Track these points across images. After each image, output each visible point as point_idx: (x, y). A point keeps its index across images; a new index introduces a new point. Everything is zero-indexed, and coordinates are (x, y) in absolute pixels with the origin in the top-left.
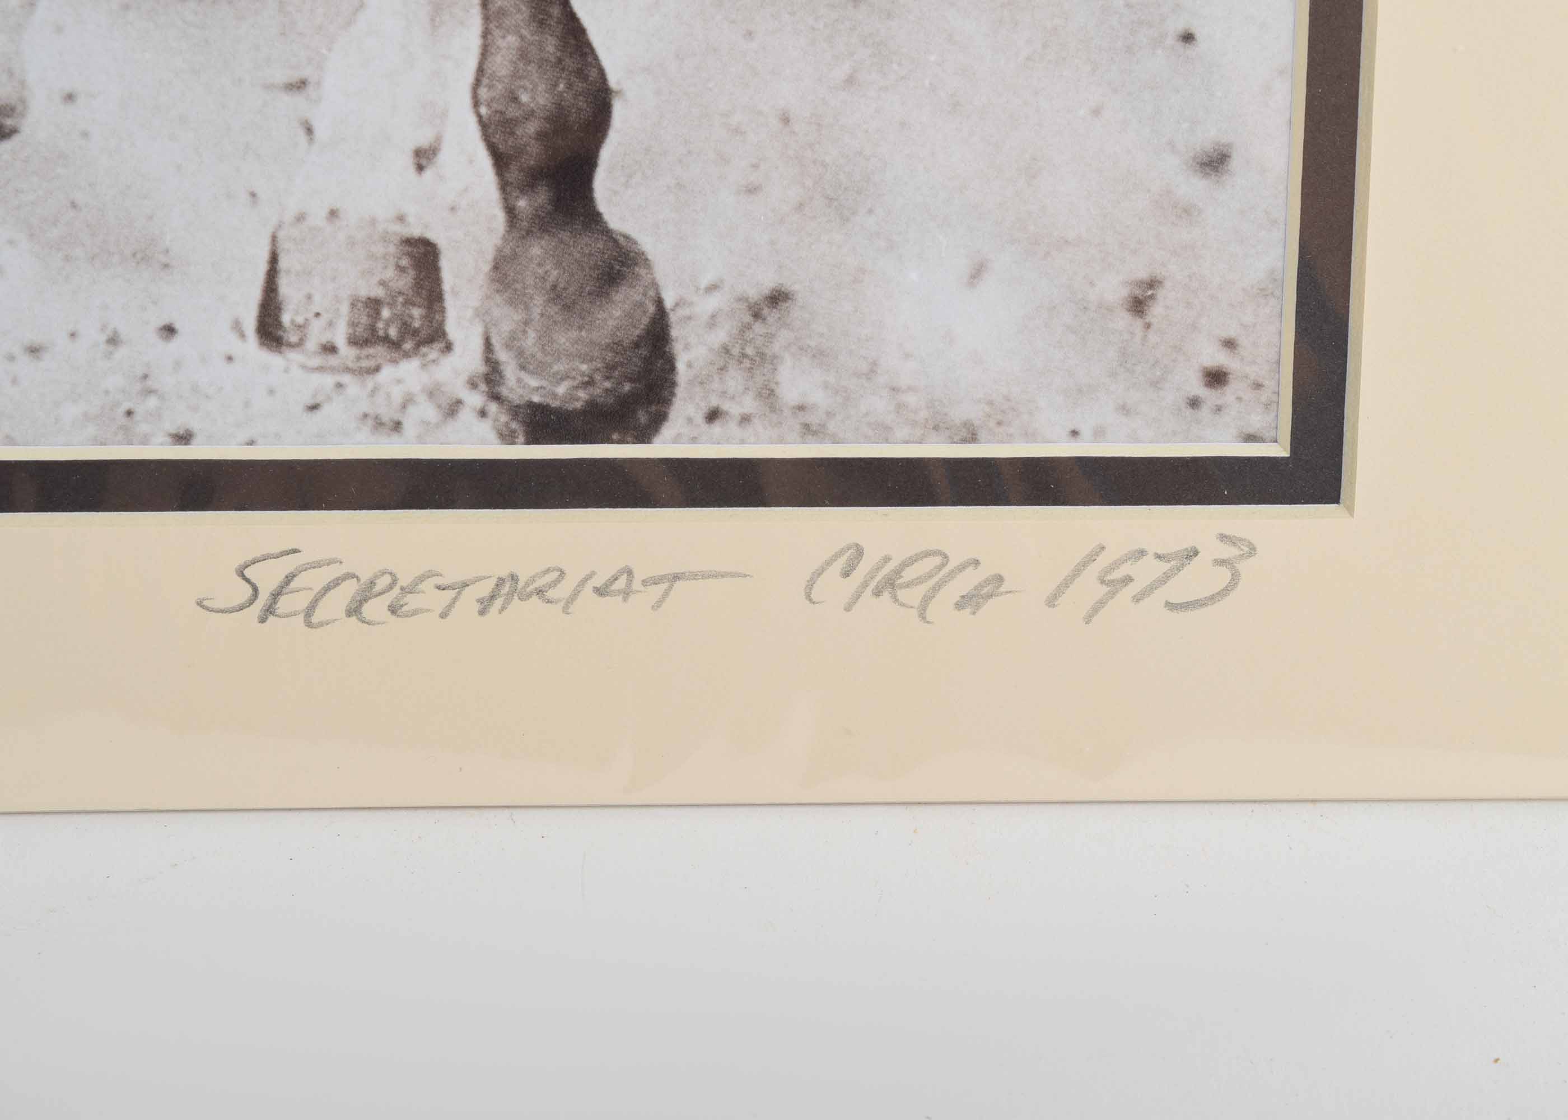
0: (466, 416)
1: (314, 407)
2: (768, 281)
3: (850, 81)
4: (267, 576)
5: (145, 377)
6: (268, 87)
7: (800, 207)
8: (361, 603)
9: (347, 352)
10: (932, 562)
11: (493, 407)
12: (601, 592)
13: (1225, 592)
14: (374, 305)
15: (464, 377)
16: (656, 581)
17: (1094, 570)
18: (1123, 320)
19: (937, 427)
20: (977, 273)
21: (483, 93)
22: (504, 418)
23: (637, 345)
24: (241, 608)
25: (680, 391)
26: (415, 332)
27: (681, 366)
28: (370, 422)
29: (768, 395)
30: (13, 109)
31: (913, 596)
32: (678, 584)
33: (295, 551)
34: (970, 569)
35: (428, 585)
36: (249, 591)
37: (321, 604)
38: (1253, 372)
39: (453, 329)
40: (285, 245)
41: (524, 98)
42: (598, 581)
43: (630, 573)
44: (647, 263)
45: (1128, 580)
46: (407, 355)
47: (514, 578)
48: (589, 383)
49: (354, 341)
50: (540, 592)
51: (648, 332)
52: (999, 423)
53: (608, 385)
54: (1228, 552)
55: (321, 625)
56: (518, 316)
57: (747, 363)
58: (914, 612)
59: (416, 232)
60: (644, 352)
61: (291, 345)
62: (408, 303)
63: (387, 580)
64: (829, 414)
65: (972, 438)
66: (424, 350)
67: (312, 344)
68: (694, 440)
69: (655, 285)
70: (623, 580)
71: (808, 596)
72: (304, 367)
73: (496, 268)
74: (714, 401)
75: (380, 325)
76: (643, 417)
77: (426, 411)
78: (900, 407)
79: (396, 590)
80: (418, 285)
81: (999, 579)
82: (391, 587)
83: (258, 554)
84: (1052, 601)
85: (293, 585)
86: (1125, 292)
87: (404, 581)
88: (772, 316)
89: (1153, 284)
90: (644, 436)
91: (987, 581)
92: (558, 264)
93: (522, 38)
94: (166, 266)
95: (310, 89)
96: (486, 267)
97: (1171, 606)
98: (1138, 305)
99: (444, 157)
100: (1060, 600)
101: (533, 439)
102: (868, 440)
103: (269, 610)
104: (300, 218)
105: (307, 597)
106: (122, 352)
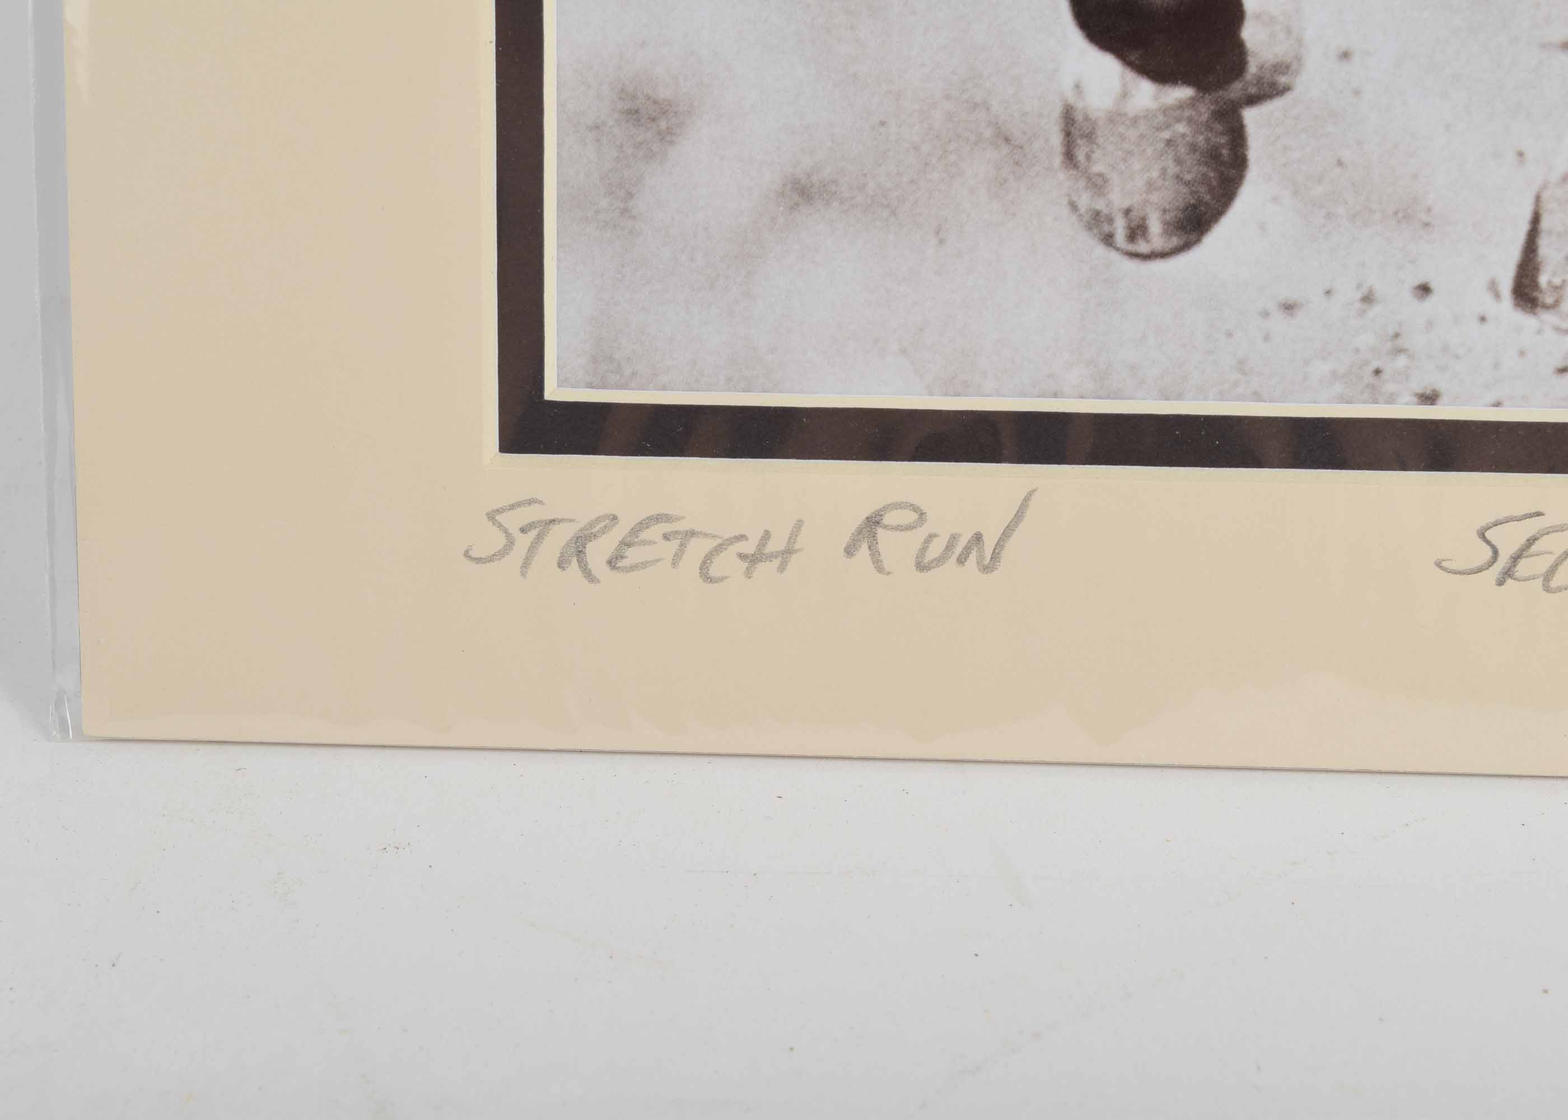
4: (1509, 540)
5: (1397, 336)
6: (1544, 46)
24: (1479, 570)
30: (1288, 67)
33: (1539, 514)
36: (1488, 553)
37: (1561, 568)
40: (1548, 206)
55: (1559, 589)
61: (1546, 307)
72: (1557, 329)
83: (1501, 516)
85: (1534, 548)
94: (1427, 225)
103: (1508, 573)
105: (1547, 561)
106: (1375, 311)
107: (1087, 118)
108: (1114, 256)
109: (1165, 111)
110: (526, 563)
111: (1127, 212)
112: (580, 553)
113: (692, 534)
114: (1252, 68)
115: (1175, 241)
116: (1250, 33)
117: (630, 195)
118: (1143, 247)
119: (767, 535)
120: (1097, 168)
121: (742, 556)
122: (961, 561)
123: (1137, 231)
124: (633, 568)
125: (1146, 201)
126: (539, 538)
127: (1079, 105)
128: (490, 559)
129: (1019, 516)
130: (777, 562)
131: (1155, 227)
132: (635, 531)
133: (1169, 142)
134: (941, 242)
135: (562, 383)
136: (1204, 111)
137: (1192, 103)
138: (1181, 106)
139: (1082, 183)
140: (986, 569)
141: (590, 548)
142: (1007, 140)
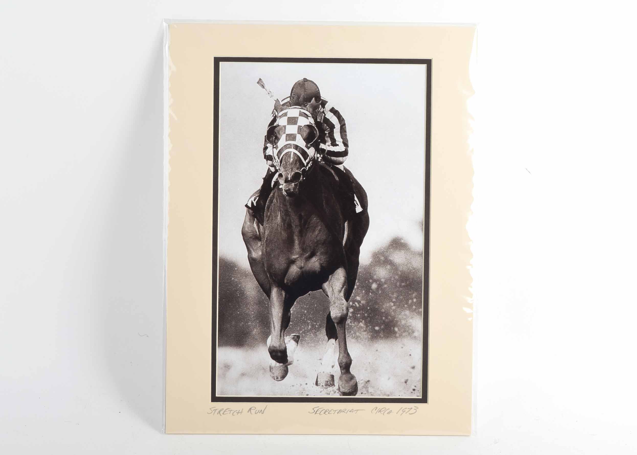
0: (336, 393)
1: (321, 392)
2: (367, 379)
3: (376, 359)
4: (316, 410)
6: (318, 359)
7: (371, 372)
8: (325, 412)
9: (324, 386)
10: (385, 409)
11: (339, 392)
12: (350, 411)
13: (415, 412)
14: (327, 381)
15: (336, 389)
16: (356, 410)
17: (401, 410)
18: (404, 384)
19: (385, 395)
20: (389, 379)
21: (339, 360)
22: (340, 393)
23: (354, 386)
24: (313, 413)
25: (358, 391)
26: (331, 384)
27: (358, 388)
28: (327, 394)
29: (368, 391)
31: (382, 412)
32: (358, 411)
33: (319, 407)
34: (388, 410)
35: (332, 411)
36: (314, 411)
38: (418, 389)
39: (335, 384)
40: (319, 375)
41: (343, 361)
42: (350, 410)
43: (353, 410)
44: (355, 377)
45: (405, 411)
46: (331, 387)
47: (341, 410)
48: (349, 390)
49: (325, 385)
50: (344, 411)
51: (355, 384)
52: (392, 394)
53: (351, 390)
54: (415, 408)
55: (321, 415)
56: (342, 383)
57: (365, 388)
58: (383, 414)
59: (332, 374)
60: (355, 386)
61: (319, 386)
62: (331, 381)
63: (328, 410)
64: (374, 393)
65: (389, 396)
66: (332, 386)
67: (321, 385)
68: (360, 396)
69: (356, 380)
70: (352, 410)
71: (372, 412)
72: (320, 388)
73: (340, 378)
74: (362, 392)
75: (328, 384)
76: (355, 393)
77: (332, 392)
78: (381, 393)
79: (329, 411)
80: (332, 380)
81: (391, 411)
82: (329, 410)
83: (315, 407)
84: (397, 413)
85: (318, 410)
86: (404, 381)
87: (330, 410)
88: (368, 383)
89: (407, 380)
90: (355, 395)
91: (390, 411)
92: (346, 377)
93: (343, 355)
94: (307, 377)
95: (322, 360)
96: (339, 377)
97: (409, 414)
98: (406, 382)
99: (335, 366)
100: (398, 413)
101: (343, 395)
102: (378, 396)
103: (316, 413)
104: (320, 372)
105: (320, 412)
106: (302, 386)
107: (272, 367)
108: (275, 381)
109: (280, 366)
110: (214, 413)
111: (276, 376)
112: (220, 413)
113: (231, 410)
114: (289, 362)
115: (281, 379)
116: (288, 358)
117: (225, 375)
118: (278, 380)
119: (239, 410)
120: (273, 372)
121: (237, 413)
122: (260, 413)
123: (277, 378)
124: (225, 414)
125: (278, 375)
126: (215, 411)
127: (271, 365)
128: (210, 413)
129: (266, 408)
130: (240, 413)
131: (279, 378)
132: (225, 410)
133: (281, 369)
134: (257, 380)
135: (217, 395)
136: (284, 366)
137: (283, 365)
138: (281, 366)
139: (272, 373)
140: (263, 413)
141: (221, 412)
142: (264, 369)
